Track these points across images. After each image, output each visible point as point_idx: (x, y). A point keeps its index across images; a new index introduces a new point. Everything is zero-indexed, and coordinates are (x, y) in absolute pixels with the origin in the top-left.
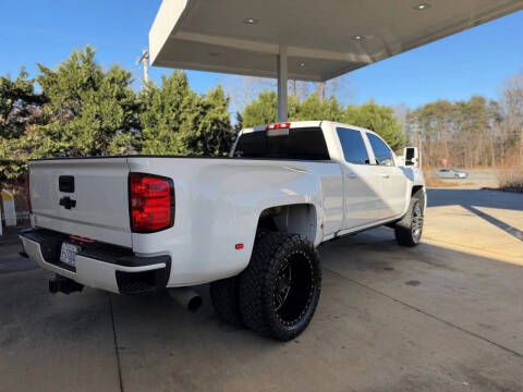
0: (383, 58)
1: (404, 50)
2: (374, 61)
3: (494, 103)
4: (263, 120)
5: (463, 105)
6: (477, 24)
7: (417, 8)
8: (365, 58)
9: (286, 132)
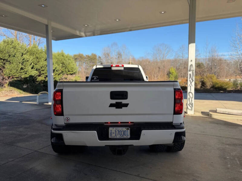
0: (90, 36)
1: (100, 34)
2: (86, 36)
3: (100, 57)
4: (7, 55)
5: (89, 57)
6: (131, 30)
7: (116, 20)
8: (83, 34)
9: (122, 69)
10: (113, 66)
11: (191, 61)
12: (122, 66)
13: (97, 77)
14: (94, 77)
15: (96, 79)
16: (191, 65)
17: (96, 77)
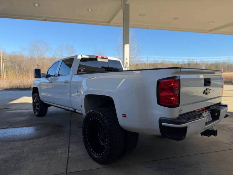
9: (107, 61)
10: (99, 57)
11: (127, 59)
12: (106, 58)
13: (85, 69)
14: (81, 69)
15: (83, 71)
16: (127, 63)
17: (83, 69)
